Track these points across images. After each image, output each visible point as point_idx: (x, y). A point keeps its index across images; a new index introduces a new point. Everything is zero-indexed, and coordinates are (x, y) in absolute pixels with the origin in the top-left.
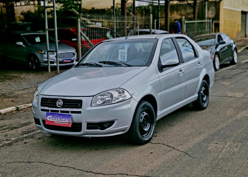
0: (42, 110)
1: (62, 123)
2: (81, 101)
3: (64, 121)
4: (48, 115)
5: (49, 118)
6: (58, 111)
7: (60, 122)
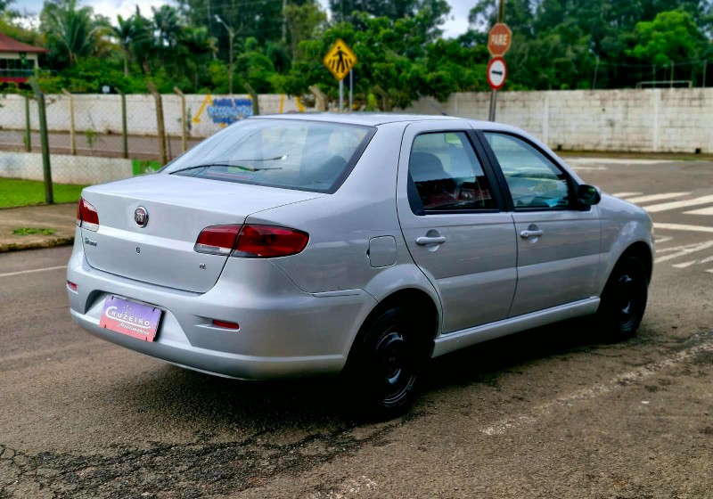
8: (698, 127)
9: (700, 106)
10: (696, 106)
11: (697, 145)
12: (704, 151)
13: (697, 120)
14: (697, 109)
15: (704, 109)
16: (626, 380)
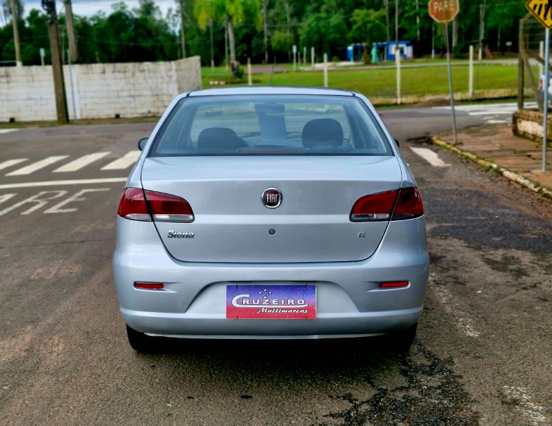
8: (9, 100)
9: (8, 82)
10: (4, 83)
11: (11, 115)
12: (17, 120)
13: (7, 95)
14: (6, 85)
15: (12, 85)
16: (435, 281)
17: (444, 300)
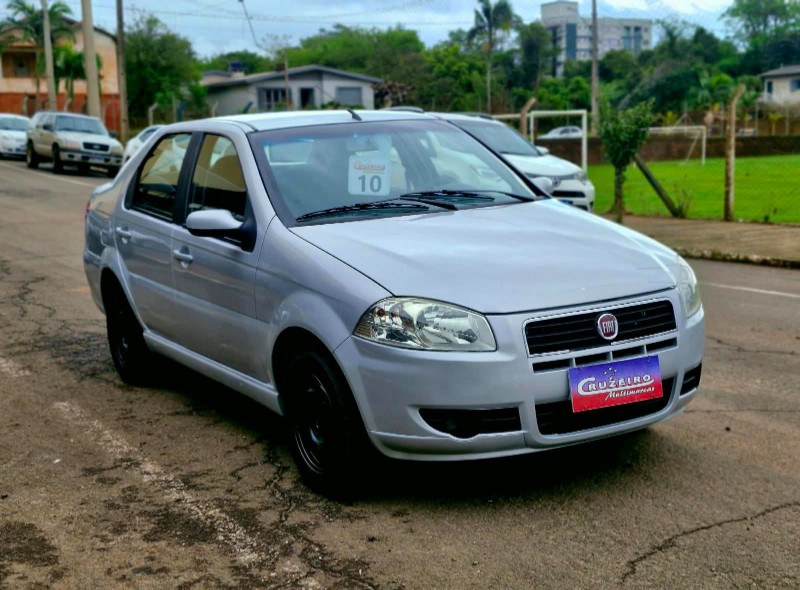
0: (538, 367)
1: (632, 392)
2: (666, 307)
3: (637, 383)
4: (574, 377)
5: (586, 388)
6: (604, 356)
7: (626, 390)
16: (137, 464)
17: (107, 434)
